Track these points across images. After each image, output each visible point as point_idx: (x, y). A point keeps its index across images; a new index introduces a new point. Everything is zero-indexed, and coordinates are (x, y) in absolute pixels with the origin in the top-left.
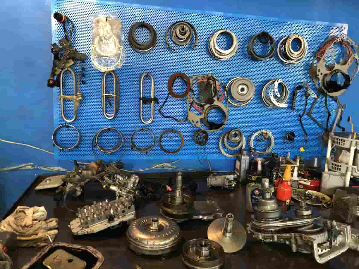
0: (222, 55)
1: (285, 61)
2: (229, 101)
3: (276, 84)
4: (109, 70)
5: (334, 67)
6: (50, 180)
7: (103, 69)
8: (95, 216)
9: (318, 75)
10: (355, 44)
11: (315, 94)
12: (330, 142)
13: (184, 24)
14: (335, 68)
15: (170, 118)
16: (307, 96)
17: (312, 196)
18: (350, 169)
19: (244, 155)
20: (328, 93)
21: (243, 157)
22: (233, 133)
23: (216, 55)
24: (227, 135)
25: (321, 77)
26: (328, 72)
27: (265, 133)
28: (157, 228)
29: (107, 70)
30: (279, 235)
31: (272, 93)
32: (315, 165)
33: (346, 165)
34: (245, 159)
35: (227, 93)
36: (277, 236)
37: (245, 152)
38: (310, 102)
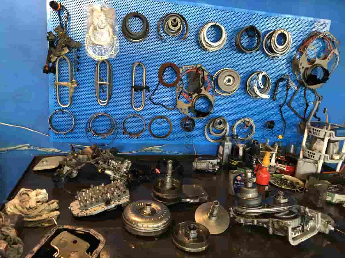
0: (211, 47)
1: (269, 54)
2: (215, 90)
3: (261, 76)
4: (103, 59)
5: (314, 61)
6: (46, 161)
7: (98, 58)
8: (94, 200)
9: (300, 69)
10: (336, 40)
11: (295, 86)
12: (306, 131)
13: (176, 16)
14: (316, 63)
15: (159, 105)
16: (288, 88)
17: (287, 181)
18: (323, 157)
19: (227, 141)
20: (308, 86)
21: (226, 143)
22: (218, 121)
23: (206, 47)
24: (212, 123)
25: (302, 71)
26: (309, 66)
27: (247, 122)
28: (151, 212)
29: (101, 59)
30: (259, 220)
31: (256, 84)
32: (292, 151)
33: (320, 154)
34: (228, 145)
35: (214, 83)
36: (257, 221)
37: (228, 138)
38: (290, 93)
